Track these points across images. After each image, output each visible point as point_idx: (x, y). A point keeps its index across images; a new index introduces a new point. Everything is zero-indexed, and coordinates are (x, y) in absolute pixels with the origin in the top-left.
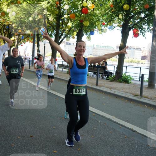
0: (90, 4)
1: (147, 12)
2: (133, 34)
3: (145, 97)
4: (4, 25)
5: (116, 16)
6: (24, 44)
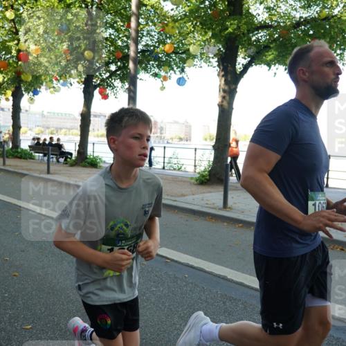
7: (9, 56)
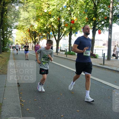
0: (75, 18)
1: (105, 21)
2: (99, 33)
3: (106, 65)
4: (32, 32)
5: (89, 23)
6: (42, 40)
7: (68, 22)
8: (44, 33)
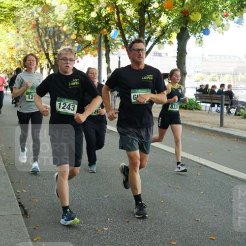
6: (82, 58)
8: (90, 33)
